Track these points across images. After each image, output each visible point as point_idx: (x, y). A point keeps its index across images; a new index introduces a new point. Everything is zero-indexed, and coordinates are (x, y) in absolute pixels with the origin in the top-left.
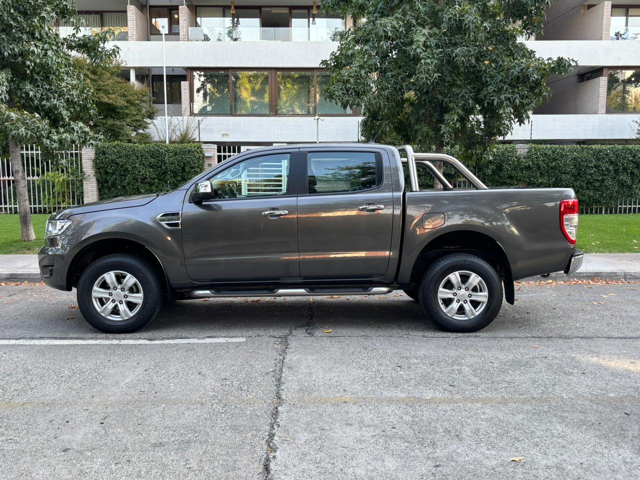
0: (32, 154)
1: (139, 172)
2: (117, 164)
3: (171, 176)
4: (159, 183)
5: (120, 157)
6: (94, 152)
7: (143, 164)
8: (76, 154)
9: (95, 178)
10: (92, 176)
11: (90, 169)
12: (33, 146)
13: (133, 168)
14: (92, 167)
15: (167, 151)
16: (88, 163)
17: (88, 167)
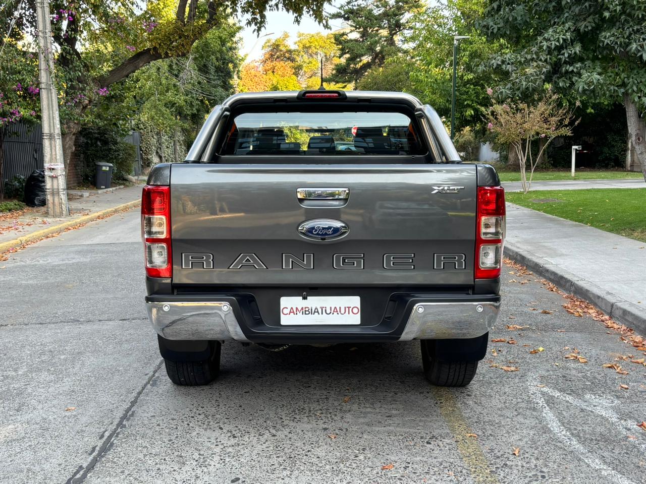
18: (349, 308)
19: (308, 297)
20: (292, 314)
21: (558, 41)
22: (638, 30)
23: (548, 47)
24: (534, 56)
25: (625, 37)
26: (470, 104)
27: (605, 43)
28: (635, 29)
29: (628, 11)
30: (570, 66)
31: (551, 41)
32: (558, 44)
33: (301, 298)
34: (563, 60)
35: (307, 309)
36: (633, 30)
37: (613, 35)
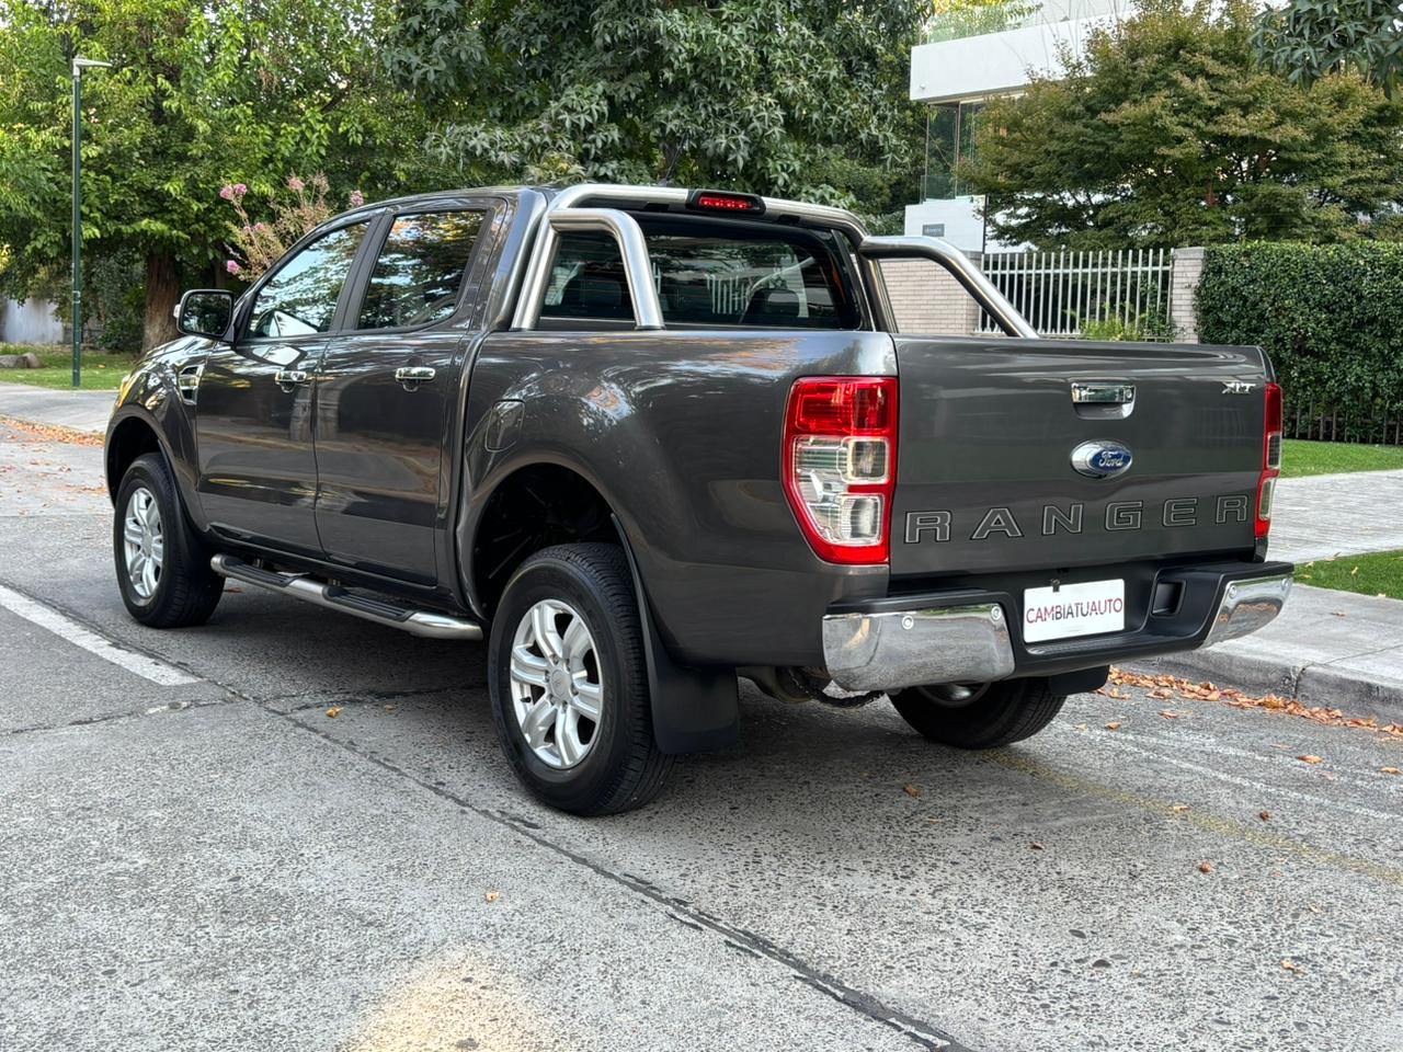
0: (1085, 276)
1: (1293, 320)
2: (1245, 300)
3: (1376, 336)
4: (1343, 355)
5: (1253, 281)
6: (1200, 269)
7: (1307, 300)
8: (1165, 274)
9: (1196, 337)
10: (1191, 331)
11: (1188, 314)
12: (1088, 256)
13: (1277, 310)
14: (1191, 308)
15: (1371, 263)
16: (1184, 297)
17: (1183, 308)
18: (1110, 601)
19: (1061, 587)
20: (1039, 620)
21: (591, 114)
22: (722, 113)
23: (573, 123)
24: (547, 139)
25: (700, 122)
26: (87, 212)
27: (668, 130)
28: (717, 109)
29: (704, 76)
30: (601, 166)
31: (578, 113)
32: (590, 120)
33: (1051, 588)
34: (593, 152)
35: (1058, 610)
36: (714, 111)
37: (678, 116)
